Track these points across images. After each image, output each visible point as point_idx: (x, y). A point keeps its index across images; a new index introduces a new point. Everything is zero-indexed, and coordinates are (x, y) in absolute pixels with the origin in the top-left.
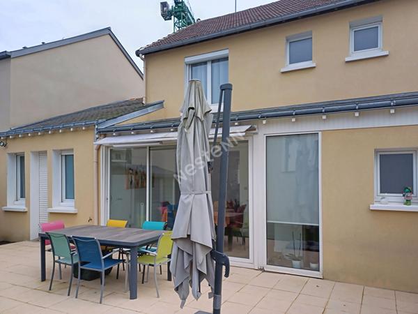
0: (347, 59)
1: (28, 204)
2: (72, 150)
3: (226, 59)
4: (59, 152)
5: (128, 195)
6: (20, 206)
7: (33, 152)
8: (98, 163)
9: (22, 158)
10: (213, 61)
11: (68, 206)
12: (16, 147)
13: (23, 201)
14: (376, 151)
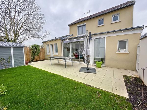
0: (111, 23)
1: (50, 54)
2: (57, 44)
3: (85, 25)
4: (55, 44)
5: (67, 52)
6: (49, 54)
7: (51, 44)
8: (61, 46)
9: (49, 46)
10: (83, 26)
11: (57, 54)
12: (48, 44)
13: (49, 53)
14: (118, 41)
